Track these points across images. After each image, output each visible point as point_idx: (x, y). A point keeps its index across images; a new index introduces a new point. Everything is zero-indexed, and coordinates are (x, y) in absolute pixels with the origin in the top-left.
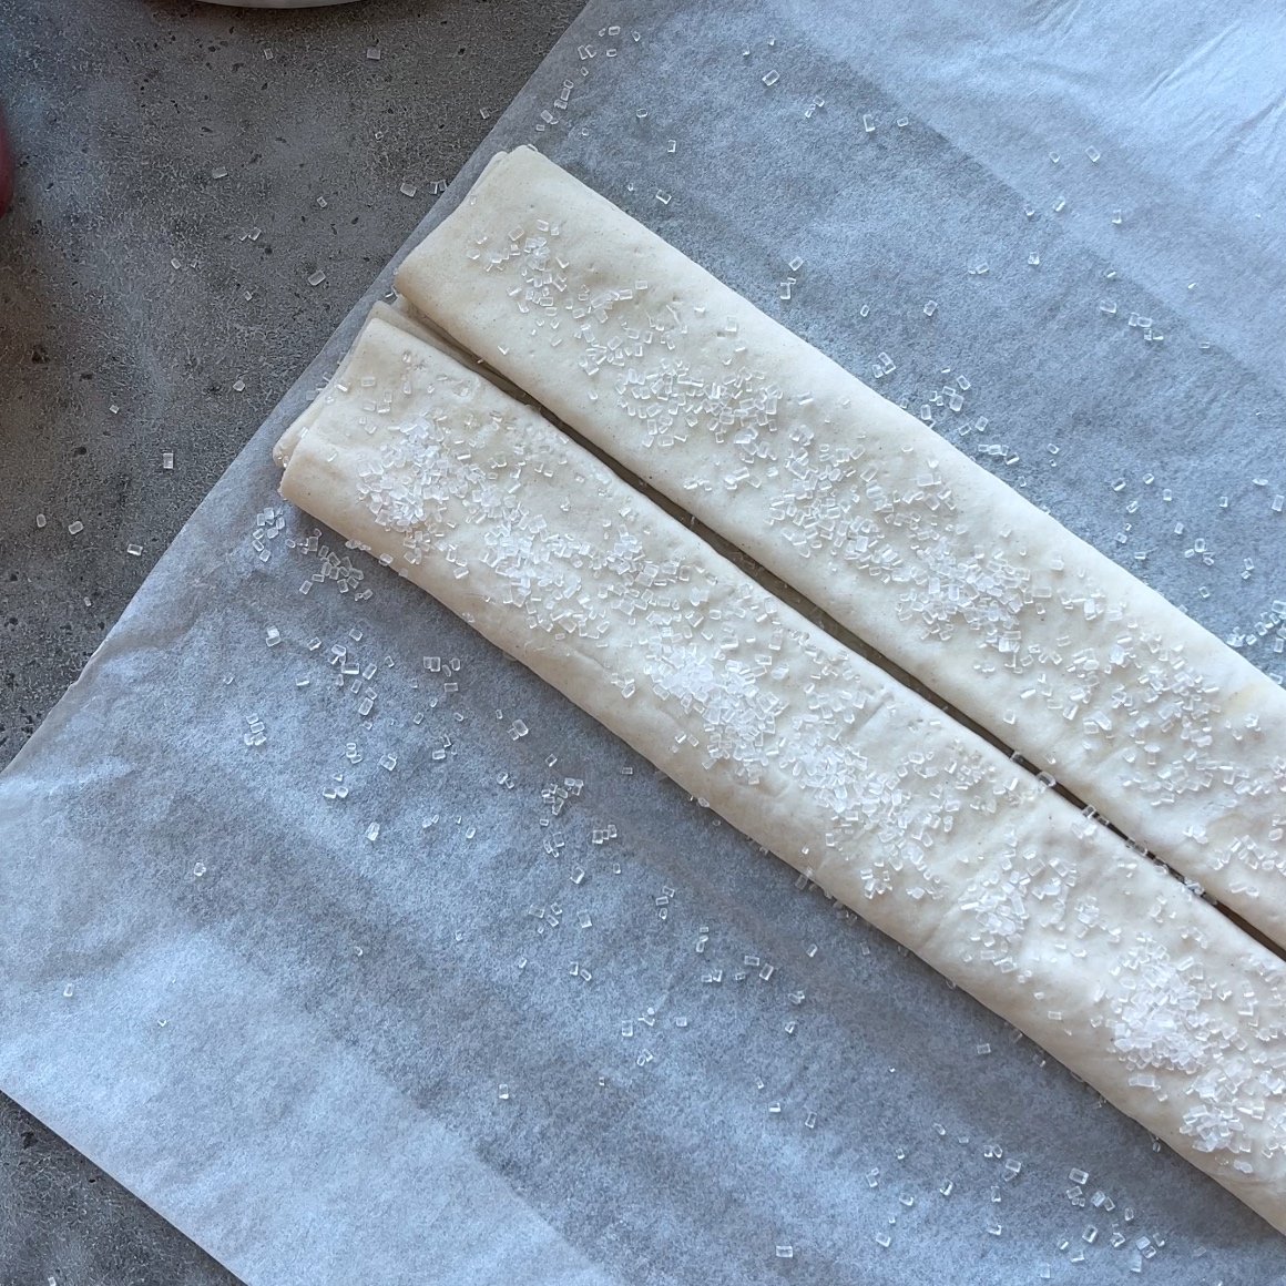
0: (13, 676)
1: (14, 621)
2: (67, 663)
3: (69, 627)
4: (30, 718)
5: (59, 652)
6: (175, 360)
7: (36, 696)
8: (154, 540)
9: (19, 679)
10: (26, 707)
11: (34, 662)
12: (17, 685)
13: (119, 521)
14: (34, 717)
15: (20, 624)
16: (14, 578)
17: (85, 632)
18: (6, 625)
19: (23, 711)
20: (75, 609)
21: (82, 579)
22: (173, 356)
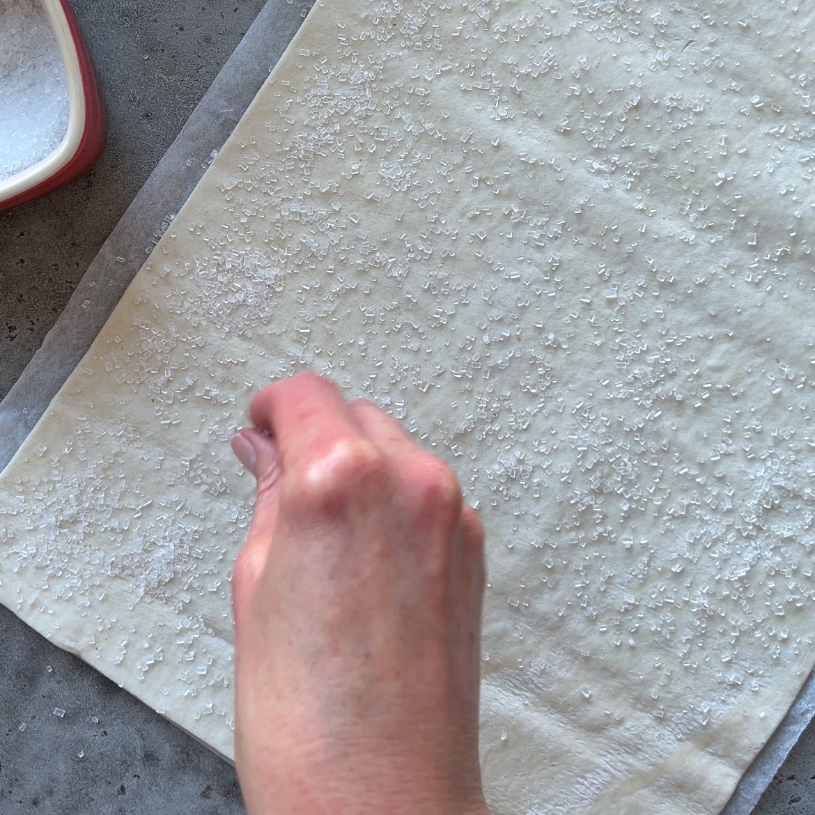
0: (21, 296)
1: (22, 261)
2: (56, 287)
3: (56, 265)
4: (32, 322)
5: (50, 280)
6: (123, 97)
7: (36, 308)
8: (110, 210)
9: (25, 297)
10: (30, 314)
11: (34, 287)
12: (24, 301)
13: (88, 198)
14: (35, 321)
15: (26, 263)
16: (22, 234)
17: (67, 268)
18: (17, 264)
19: (28, 318)
20: (61, 253)
21: (65, 235)
22: (122, 95)
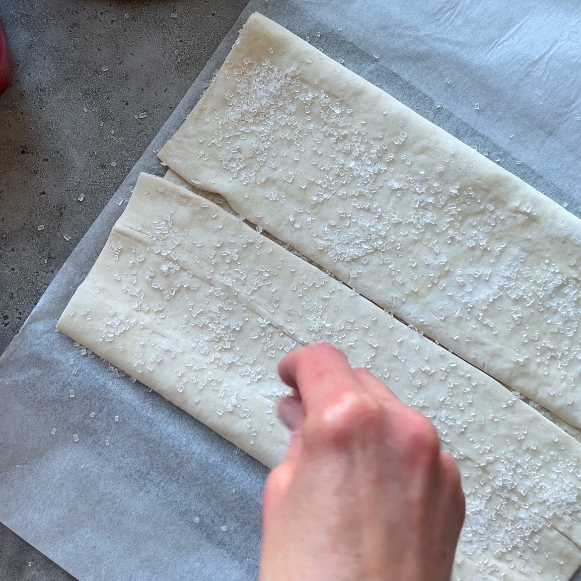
0: (12, 294)
1: (13, 269)
2: (37, 288)
3: (37, 272)
4: (20, 313)
5: (33, 283)
6: (85, 152)
7: (23, 303)
8: (76, 233)
9: (15, 295)
10: (18, 307)
11: (22, 288)
12: (14, 298)
13: (60, 225)
14: (22, 312)
15: (16, 271)
16: (13, 250)
17: (45, 274)
18: (9, 271)
19: (17, 310)
20: (41, 264)
21: (43, 250)
22: (84, 151)
